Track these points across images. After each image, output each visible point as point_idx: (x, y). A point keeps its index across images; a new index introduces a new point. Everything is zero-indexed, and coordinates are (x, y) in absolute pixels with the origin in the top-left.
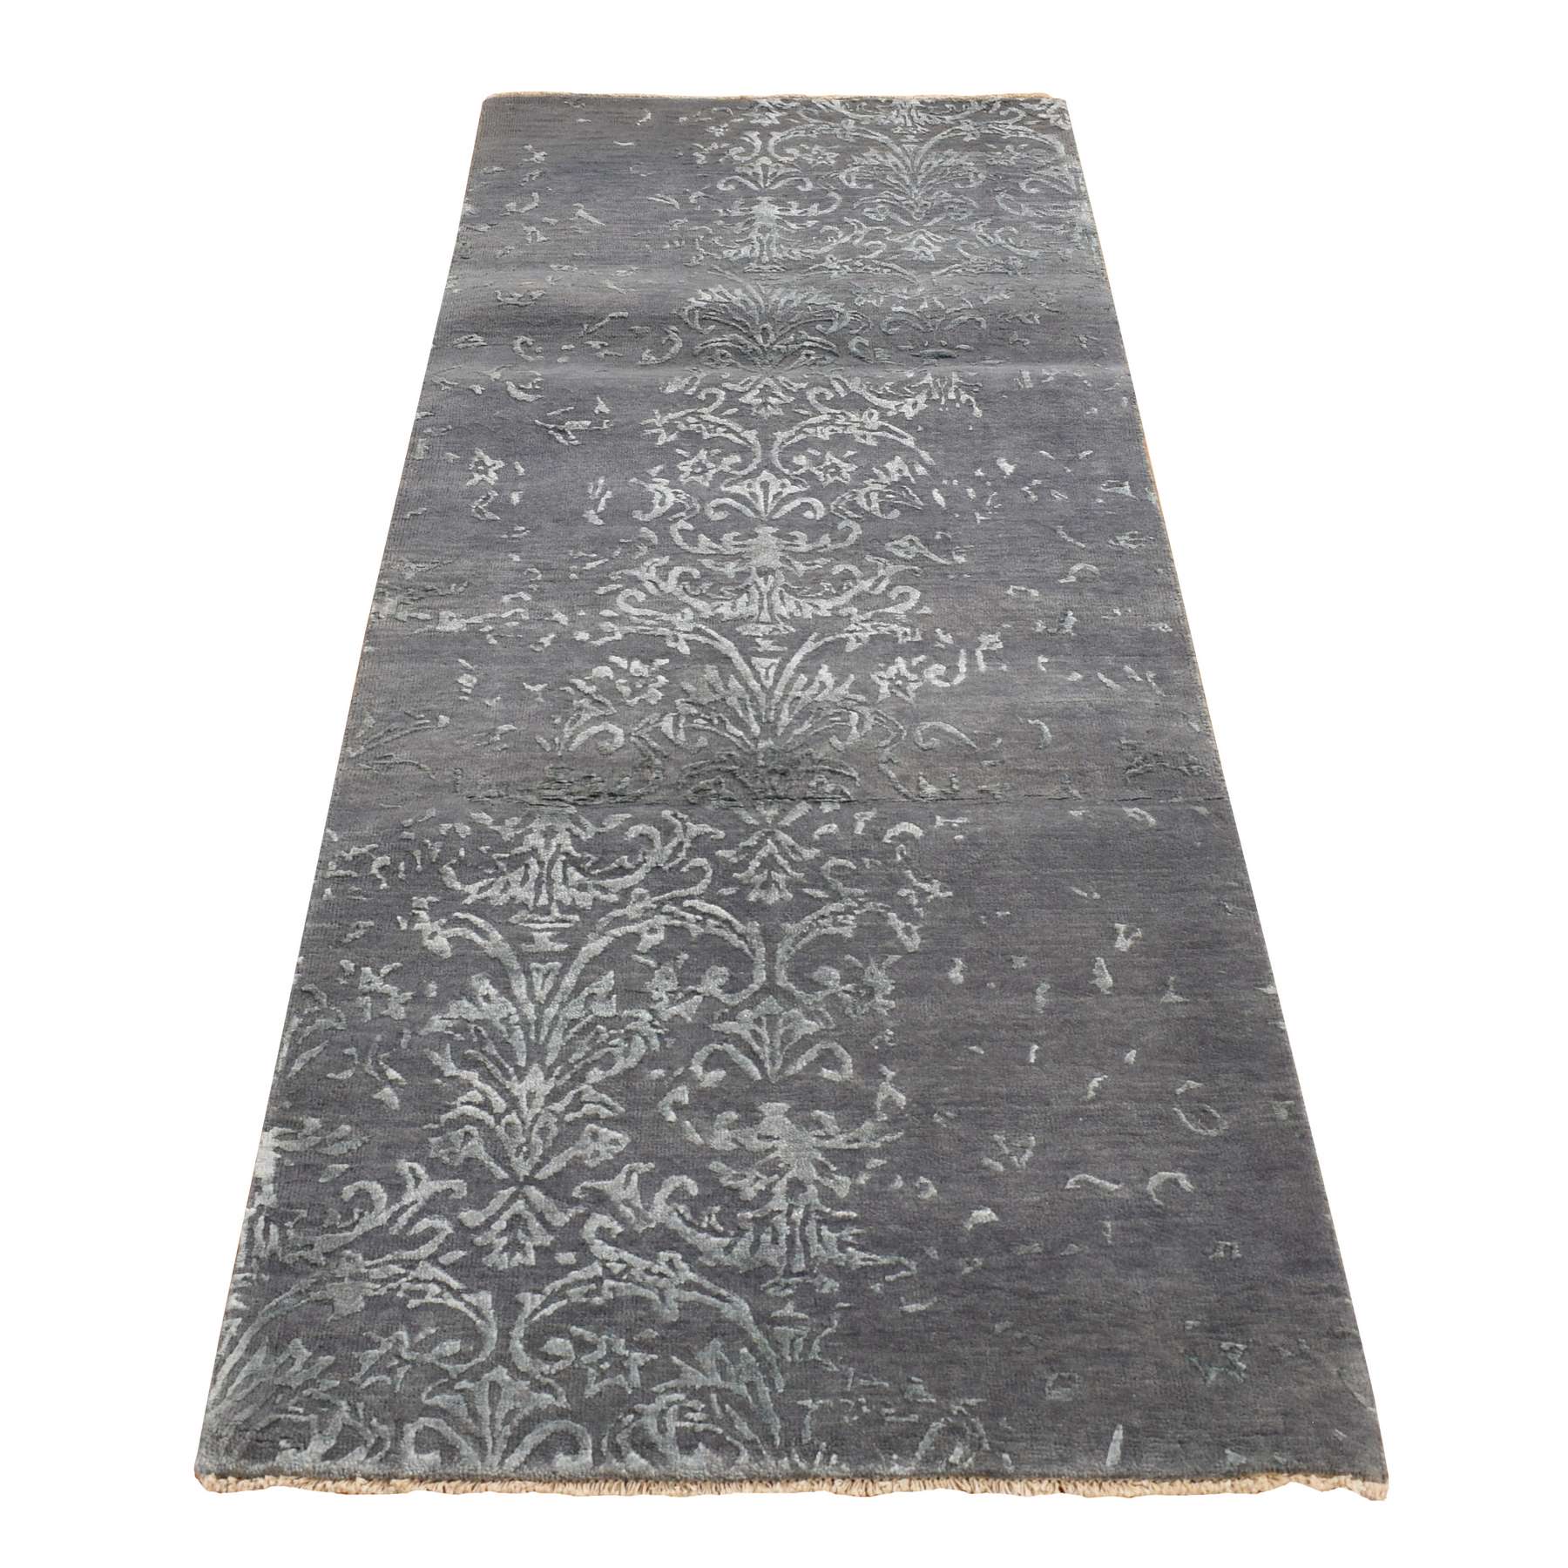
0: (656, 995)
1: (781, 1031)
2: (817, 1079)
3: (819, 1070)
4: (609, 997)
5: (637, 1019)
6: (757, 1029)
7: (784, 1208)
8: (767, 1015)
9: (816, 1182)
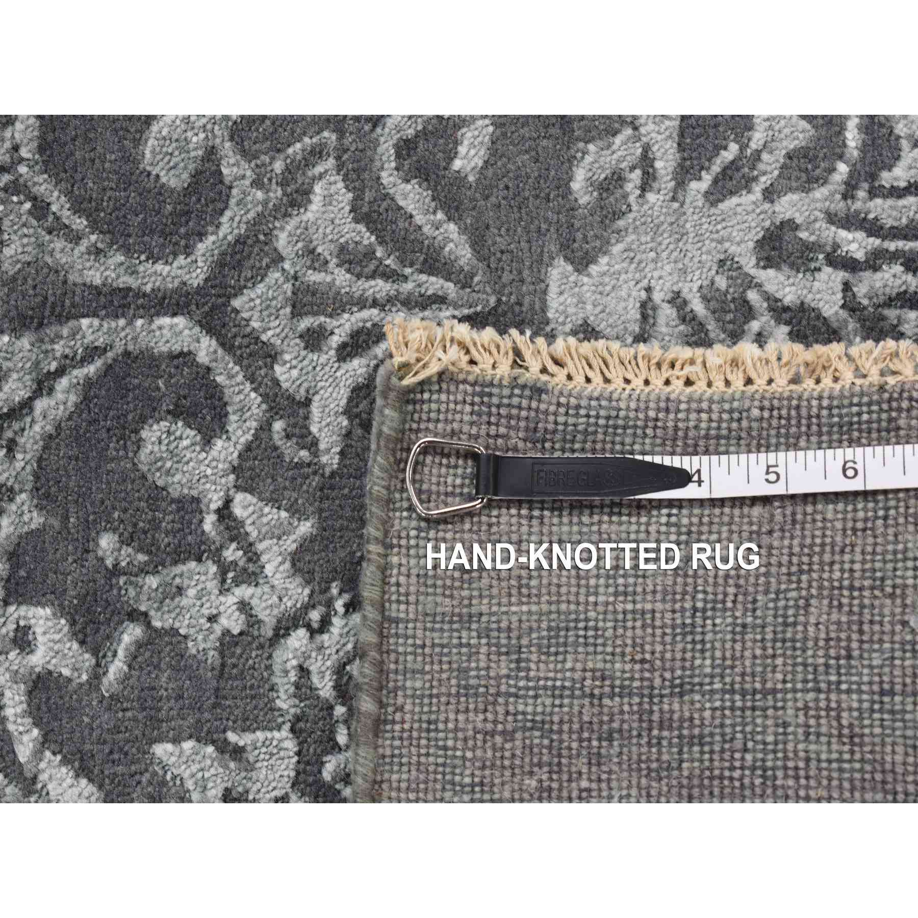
0: (233, 622)
1: (341, 278)
2: (485, 186)
3: (460, 179)
4: (237, 752)
5: (303, 671)
6: (335, 340)
7: (841, 275)
8: (297, 314)
9: (770, 194)
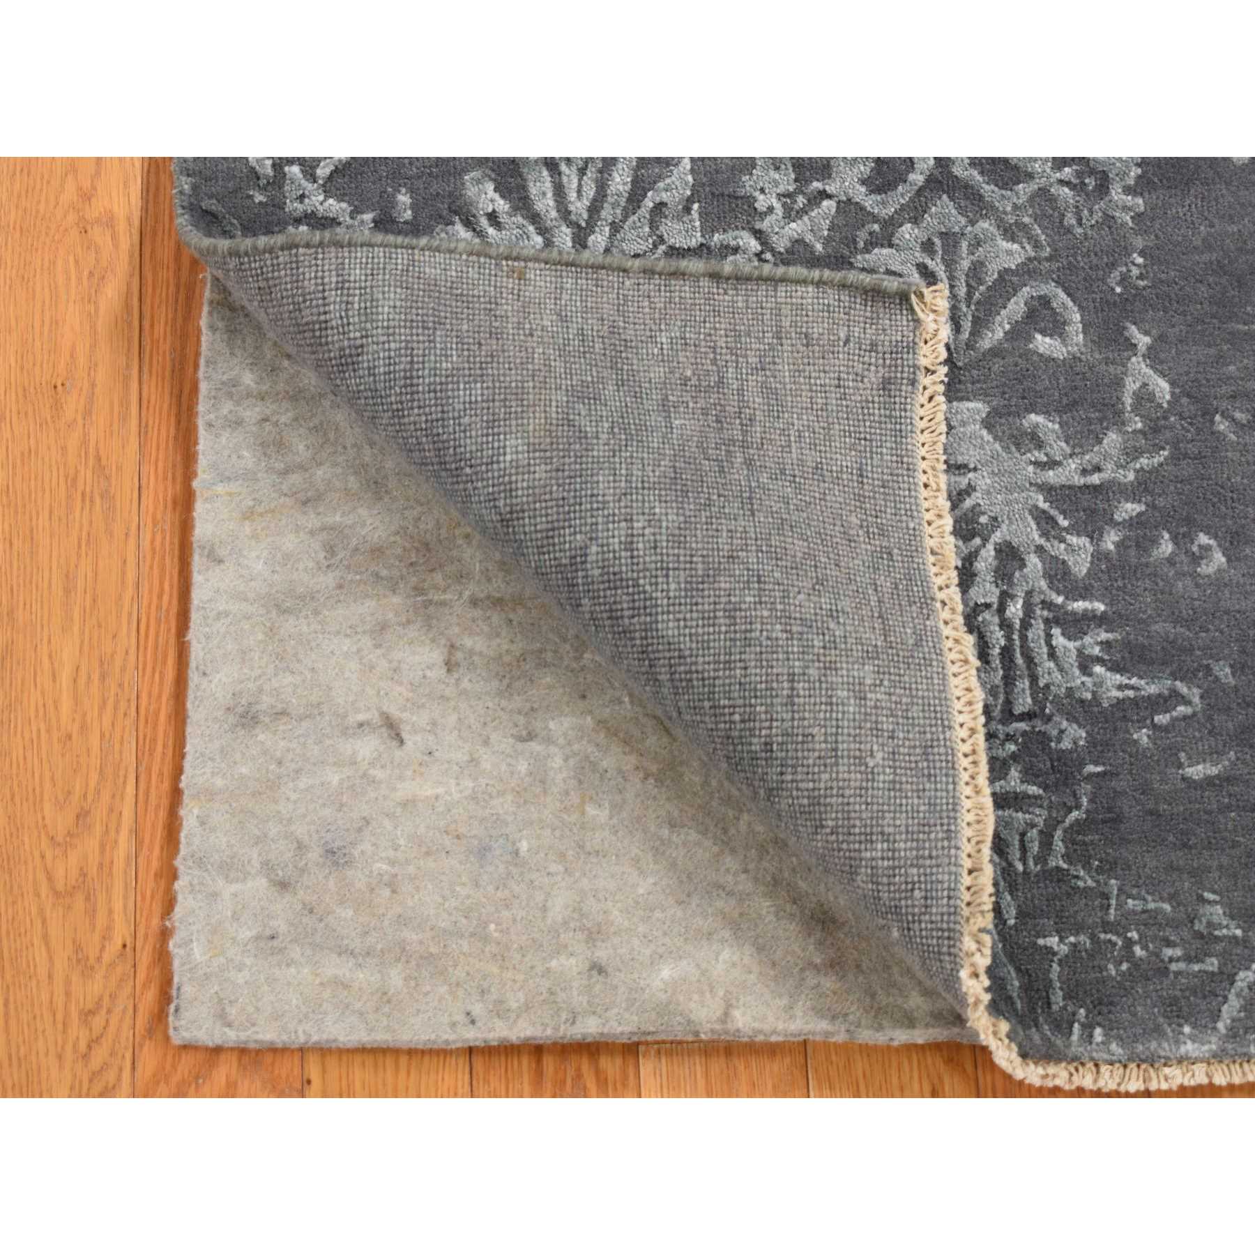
0: (762, 202)
1: (965, 264)
2: (1027, 355)
3: (1030, 339)
4: (688, 210)
5: (736, 250)
6: (928, 262)
7: (994, 599)
8: (942, 235)
9: (1040, 550)
